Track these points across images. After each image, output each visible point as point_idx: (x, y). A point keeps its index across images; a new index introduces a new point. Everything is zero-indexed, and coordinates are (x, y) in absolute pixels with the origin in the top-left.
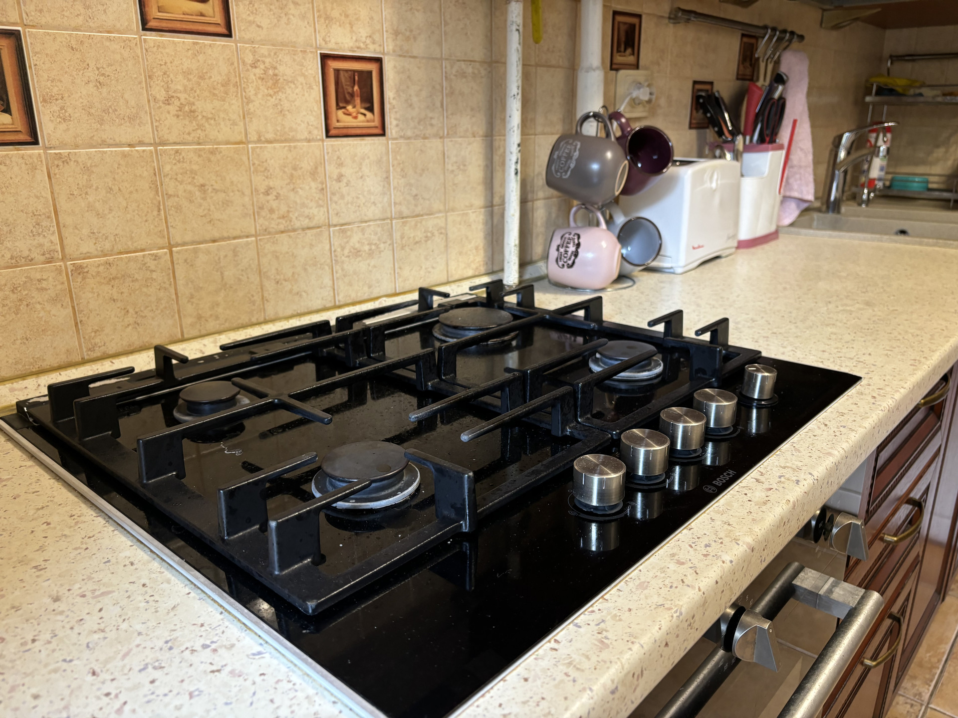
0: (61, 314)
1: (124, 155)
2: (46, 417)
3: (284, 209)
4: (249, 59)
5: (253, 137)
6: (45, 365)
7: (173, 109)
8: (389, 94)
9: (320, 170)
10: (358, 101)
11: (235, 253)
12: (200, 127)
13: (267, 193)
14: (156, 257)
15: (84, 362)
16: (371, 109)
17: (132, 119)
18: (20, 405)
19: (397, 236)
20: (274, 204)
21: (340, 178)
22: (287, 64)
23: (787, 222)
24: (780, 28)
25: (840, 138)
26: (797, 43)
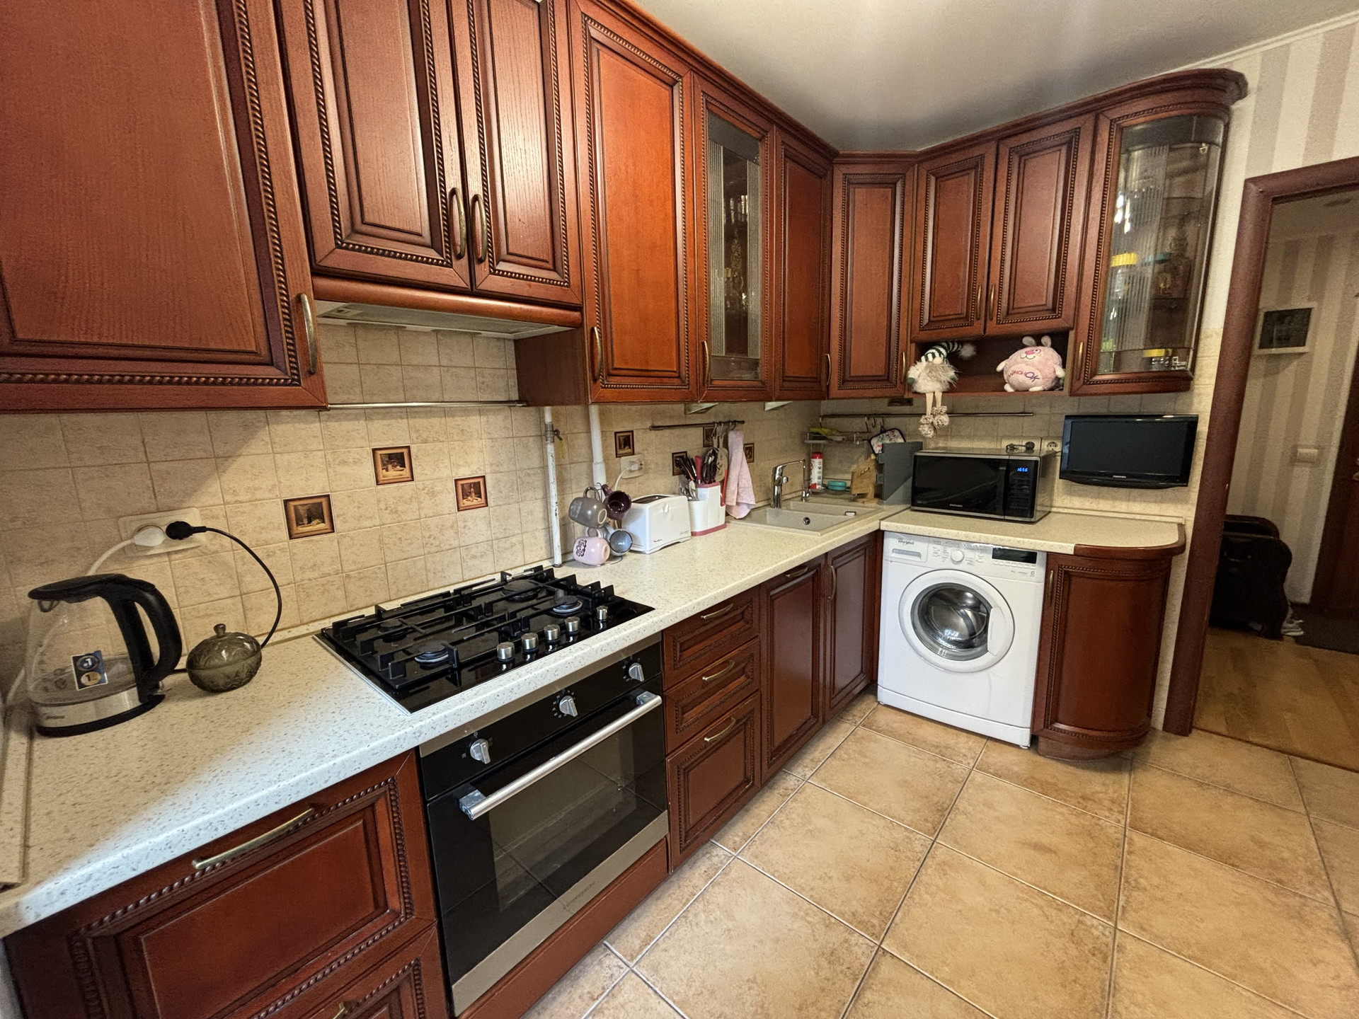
0: (340, 594)
1: (368, 531)
2: (331, 635)
3: (438, 543)
4: (421, 487)
5: (423, 516)
6: (333, 614)
7: (388, 511)
8: (489, 489)
9: (455, 525)
10: (473, 494)
11: (415, 562)
12: (399, 516)
13: (429, 537)
14: (379, 568)
15: (349, 612)
16: (480, 497)
17: (371, 518)
18: (322, 630)
19: (495, 547)
20: (433, 542)
21: (465, 527)
22: (439, 486)
23: (742, 516)
24: (727, 420)
25: (776, 468)
26: (739, 426)
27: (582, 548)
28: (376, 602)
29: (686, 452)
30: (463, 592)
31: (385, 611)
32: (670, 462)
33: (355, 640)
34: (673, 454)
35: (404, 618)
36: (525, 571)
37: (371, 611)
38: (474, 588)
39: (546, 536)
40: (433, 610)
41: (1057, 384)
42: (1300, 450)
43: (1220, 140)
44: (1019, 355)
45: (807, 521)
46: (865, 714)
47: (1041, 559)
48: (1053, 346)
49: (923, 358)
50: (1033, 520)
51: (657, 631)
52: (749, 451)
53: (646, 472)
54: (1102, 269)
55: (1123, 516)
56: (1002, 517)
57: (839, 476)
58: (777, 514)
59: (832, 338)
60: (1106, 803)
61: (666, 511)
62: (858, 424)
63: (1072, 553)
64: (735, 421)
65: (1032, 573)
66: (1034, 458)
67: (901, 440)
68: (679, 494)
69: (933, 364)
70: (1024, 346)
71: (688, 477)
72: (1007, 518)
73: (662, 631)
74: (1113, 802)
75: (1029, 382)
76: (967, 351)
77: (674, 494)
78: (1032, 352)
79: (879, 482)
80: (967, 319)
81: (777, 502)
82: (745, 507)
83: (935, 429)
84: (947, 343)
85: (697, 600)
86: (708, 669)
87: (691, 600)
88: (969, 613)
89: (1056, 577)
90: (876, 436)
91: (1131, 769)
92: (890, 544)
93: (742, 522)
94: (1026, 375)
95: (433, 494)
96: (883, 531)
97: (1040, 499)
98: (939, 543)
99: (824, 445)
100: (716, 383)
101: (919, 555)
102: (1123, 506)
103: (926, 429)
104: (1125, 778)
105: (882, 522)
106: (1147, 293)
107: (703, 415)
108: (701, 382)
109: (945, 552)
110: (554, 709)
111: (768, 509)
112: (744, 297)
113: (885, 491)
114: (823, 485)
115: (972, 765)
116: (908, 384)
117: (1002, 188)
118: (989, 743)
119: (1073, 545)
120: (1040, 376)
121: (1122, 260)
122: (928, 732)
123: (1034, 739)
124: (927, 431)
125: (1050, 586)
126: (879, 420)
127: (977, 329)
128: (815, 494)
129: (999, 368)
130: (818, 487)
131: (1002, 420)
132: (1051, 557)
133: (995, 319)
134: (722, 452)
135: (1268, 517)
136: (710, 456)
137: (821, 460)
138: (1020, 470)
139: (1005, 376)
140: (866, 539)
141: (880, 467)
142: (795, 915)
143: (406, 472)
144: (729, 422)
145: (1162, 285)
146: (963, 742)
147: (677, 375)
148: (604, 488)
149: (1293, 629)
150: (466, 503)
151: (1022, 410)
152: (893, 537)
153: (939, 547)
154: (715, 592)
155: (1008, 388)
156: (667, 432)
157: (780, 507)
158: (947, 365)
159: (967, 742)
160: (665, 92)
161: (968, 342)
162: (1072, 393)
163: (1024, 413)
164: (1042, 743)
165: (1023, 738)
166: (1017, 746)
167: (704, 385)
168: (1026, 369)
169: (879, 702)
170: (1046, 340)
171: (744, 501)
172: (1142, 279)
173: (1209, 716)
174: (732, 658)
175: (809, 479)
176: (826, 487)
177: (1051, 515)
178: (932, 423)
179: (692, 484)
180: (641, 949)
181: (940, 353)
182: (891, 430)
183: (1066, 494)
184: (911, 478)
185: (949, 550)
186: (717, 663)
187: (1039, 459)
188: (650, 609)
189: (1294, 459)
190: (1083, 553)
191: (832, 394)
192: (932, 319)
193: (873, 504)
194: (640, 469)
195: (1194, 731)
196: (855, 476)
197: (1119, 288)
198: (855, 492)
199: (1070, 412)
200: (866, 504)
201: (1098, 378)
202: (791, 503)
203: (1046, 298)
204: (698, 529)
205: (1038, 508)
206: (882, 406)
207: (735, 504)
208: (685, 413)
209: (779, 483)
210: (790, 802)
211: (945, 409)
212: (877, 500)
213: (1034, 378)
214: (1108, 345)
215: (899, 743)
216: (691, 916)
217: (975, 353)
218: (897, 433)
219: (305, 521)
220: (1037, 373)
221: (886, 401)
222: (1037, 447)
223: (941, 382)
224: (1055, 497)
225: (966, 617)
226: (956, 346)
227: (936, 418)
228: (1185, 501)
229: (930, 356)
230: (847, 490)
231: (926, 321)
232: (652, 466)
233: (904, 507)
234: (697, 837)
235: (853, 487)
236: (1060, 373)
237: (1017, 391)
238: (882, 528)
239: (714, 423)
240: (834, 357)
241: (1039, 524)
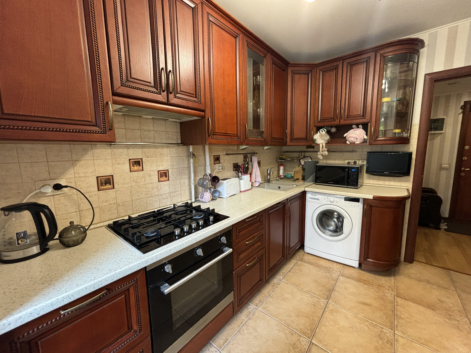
0: (116, 211)
1: (126, 189)
2: (112, 226)
3: (151, 193)
4: (146, 173)
5: (146, 183)
6: (112, 218)
7: (134, 182)
8: (170, 174)
9: (157, 187)
10: (164, 176)
11: (143, 200)
12: (138, 183)
13: (148, 191)
14: (130, 202)
15: (118, 218)
16: (167, 177)
17: (128, 184)
18: (109, 224)
19: (171, 195)
20: (149, 193)
21: (161, 188)
22: (152, 173)
23: (257, 186)
24: (251, 152)
25: (268, 169)
26: (256, 154)
27: (202, 196)
28: (129, 214)
29: (238, 163)
30: (160, 211)
31: (132, 218)
32: (232, 166)
33: (121, 228)
34: (233, 164)
35: (140, 220)
36: (182, 204)
37: (127, 218)
38: (164, 210)
39: (189, 191)
40: (149, 218)
41: (365, 141)
42: (443, 165)
43: (416, 61)
44: (351, 131)
45: (279, 188)
46: (300, 256)
47: (361, 201)
48: (363, 128)
49: (318, 132)
50: (357, 187)
51: (231, 225)
52: (259, 163)
53: (224, 170)
54: (379, 103)
55: (388, 186)
56: (347, 187)
57: (289, 173)
58: (268, 185)
59: (288, 125)
60: (387, 287)
61: (231, 183)
62: (296, 155)
63: (372, 198)
64: (254, 153)
65: (358, 206)
66: (357, 166)
67: (310, 160)
68: (235, 178)
69: (322, 134)
70: (353, 128)
71: (239, 172)
72: (348, 187)
73: (233, 225)
74: (389, 287)
75: (355, 140)
76: (333, 130)
77: (234, 177)
78: (356, 130)
79: (304, 175)
80: (333, 119)
81: (269, 181)
82: (258, 182)
83: (323, 156)
84: (326, 127)
85: (245, 214)
86: (248, 239)
87: (242, 214)
88: (336, 220)
89: (367, 207)
90: (302, 159)
91: (394, 275)
92: (308, 196)
93: (257, 188)
94: (354, 138)
95: (150, 176)
96: (306, 191)
97: (360, 181)
98: (325, 195)
99: (284, 162)
100: (249, 139)
101: (318, 199)
102: (387, 183)
103: (320, 156)
104: (392, 278)
105: (306, 188)
106: (394, 111)
107: (243, 150)
108: (245, 138)
109: (328, 198)
110: (195, 253)
111: (266, 183)
112: (258, 110)
113: (306, 177)
114: (284, 176)
115: (339, 274)
116: (314, 141)
117: (344, 76)
118: (344, 266)
119: (373, 196)
120: (359, 138)
121: (385, 100)
122: (322, 262)
123: (360, 265)
124: (320, 157)
125: (365, 210)
126: (303, 154)
127: (337, 122)
128: (281, 179)
129: (345, 136)
130: (282, 176)
131: (345, 154)
132: (365, 200)
133: (343, 119)
134: (250, 163)
135: (433, 188)
136: (246, 164)
137: (283, 167)
138: (353, 170)
139: (347, 138)
140: (300, 195)
141: (304, 169)
142: (279, 331)
143: (141, 168)
144: (252, 153)
145: (399, 108)
146: (335, 266)
147: (236, 135)
148: (210, 175)
149: (444, 226)
150: (161, 179)
151: (352, 150)
152: (310, 193)
153: (326, 197)
154: (251, 211)
155: (348, 142)
156: (231, 156)
157: (270, 183)
158: (327, 135)
159: (337, 266)
160: (234, 40)
161: (333, 127)
162: (370, 144)
163: (353, 151)
164: (363, 265)
165: (356, 264)
166: (354, 267)
167: (245, 139)
168: (354, 136)
169: (305, 252)
170: (360, 126)
171: (258, 181)
172: (392, 107)
173: (418, 256)
174: (256, 235)
175: (279, 174)
176: (285, 176)
177: (363, 186)
178: (322, 154)
179: (240, 174)
180: (224, 344)
181: (324, 130)
182: (307, 157)
183: (367, 179)
184: (315, 173)
185: (329, 198)
186: (251, 237)
187: (359, 166)
188: (228, 217)
189: (441, 168)
190: (375, 198)
191: (287, 144)
192: (321, 119)
193: (301, 182)
194: (222, 169)
195: (415, 262)
196: (295, 173)
197: (385, 109)
198: (295, 178)
199: (369, 151)
200: (299, 182)
201: (378, 139)
202: (273, 181)
203: (360, 112)
204: (242, 190)
205: (359, 184)
206: (304, 148)
207: (254, 181)
208: (237, 150)
209: (270, 174)
210: (275, 288)
211: (326, 149)
212: (303, 181)
213: (357, 139)
214: (382, 128)
215: (313, 266)
216: (241, 331)
217: (336, 131)
218: (309, 158)
219: (104, 184)
220: (358, 137)
221: (305, 147)
222: (357, 163)
223: (325, 140)
224: (364, 180)
225: (334, 222)
226: (330, 128)
227: (324, 152)
228: (409, 181)
229: (321, 131)
230: (292, 177)
231: (319, 120)
232: (226, 168)
233: (312, 183)
234: (243, 301)
235: (295, 176)
236: (366, 137)
237: (351, 143)
238: (306, 190)
239: (247, 153)
240: (288, 131)
241: (359, 189)
